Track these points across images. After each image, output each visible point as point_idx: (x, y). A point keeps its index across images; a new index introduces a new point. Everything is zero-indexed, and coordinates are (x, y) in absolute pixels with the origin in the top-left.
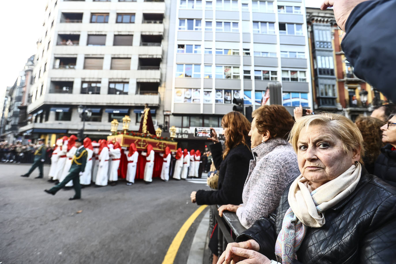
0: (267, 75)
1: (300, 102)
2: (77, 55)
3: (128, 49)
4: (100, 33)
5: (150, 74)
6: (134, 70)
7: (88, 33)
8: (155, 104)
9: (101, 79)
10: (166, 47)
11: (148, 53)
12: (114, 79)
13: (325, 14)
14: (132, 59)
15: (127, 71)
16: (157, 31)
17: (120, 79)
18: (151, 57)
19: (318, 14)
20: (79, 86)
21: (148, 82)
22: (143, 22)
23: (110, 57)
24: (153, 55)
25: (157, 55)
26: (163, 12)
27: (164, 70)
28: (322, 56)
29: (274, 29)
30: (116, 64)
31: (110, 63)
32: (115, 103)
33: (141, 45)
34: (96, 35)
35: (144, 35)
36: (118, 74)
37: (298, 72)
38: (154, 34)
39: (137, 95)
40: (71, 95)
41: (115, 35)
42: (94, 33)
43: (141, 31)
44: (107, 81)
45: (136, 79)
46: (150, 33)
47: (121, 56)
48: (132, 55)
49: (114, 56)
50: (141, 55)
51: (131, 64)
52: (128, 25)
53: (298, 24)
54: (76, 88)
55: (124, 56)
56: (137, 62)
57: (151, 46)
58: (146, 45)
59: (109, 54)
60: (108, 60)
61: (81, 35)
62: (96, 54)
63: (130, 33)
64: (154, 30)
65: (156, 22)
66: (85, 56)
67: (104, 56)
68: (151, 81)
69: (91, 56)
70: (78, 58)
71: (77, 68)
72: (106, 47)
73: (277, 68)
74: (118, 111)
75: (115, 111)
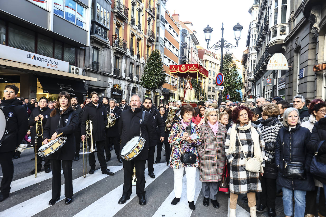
1: (76, 18)
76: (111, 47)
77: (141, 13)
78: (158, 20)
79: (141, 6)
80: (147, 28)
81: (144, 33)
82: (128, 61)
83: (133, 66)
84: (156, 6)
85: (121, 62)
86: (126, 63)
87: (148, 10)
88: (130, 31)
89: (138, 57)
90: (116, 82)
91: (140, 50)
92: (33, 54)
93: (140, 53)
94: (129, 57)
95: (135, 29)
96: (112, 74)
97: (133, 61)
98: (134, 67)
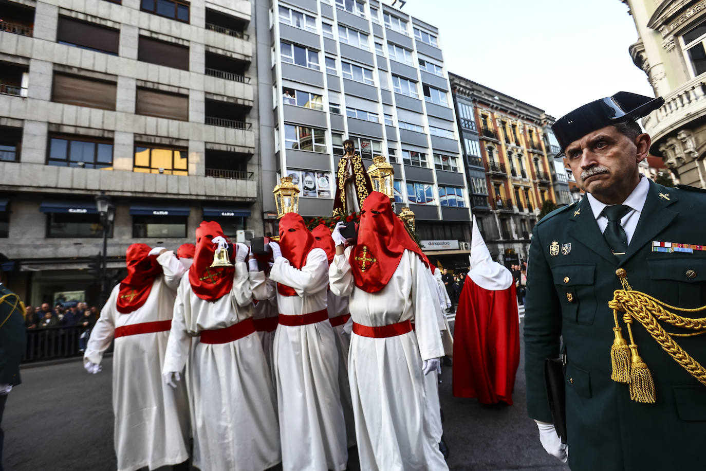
0: (416, 158)
1: (457, 200)
2: (28, 59)
3: (180, 75)
4: (98, 21)
5: (234, 135)
6: (198, 123)
7: (59, 11)
8: (250, 198)
9: (113, 131)
10: (255, 87)
11: (225, 92)
12: (149, 137)
13: (466, 84)
14: (190, 97)
15: (181, 122)
16: (242, 53)
17: (163, 139)
18: (232, 101)
19: (460, 82)
20: (41, 143)
21: (230, 152)
22: (207, 27)
23: (133, 84)
24: (237, 98)
25: (246, 98)
26: (248, 18)
27: (255, 131)
28: (468, 139)
29: (416, 91)
30: (148, 103)
31: (134, 99)
32: (158, 191)
33: (207, 72)
34: (85, 22)
35: (212, 53)
36: (159, 127)
37: (450, 158)
38: (235, 56)
39: (208, 177)
40: (16, 166)
41: (141, 37)
42: (81, 17)
43: (206, 43)
44: (130, 140)
45: (204, 144)
46: (225, 52)
47: (162, 88)
48: (190, 91)
49: (143, 84)
50: (210, 93)
51: (190, 108)
52: (174, 23)
53: (442, 90)
54: (32, 148)
55: (171, 87)
56: (202, 107)
57: (231, 79)
58: (219, 75)
59: (131, 75)
60: (127, 89)
61: (37, 11)
62: (91, 68)
63: (181, 42)
64: (234, 49)
65: (235, 33)
66: (54, 67)
67: (117, 79)
68: (238, 150)
69: (75, 71)
70: (32, 68)
71: (31, 95)
72: (121, 58)
73: (427, 149)
74: (164, 211)
75: (157, 211)
76: (494, 211)
77: (523, 158)
78: (549, 154)
79: (519, 151)
80: (535, 170)
81: (531, 180)
82: (518, 220)
83: (526, 223)
84: (541, 138)
85: (510, 223)
86: (515, 222)
87: (531, 150)
88: (513, 185)
89: (531, 210)
90: (507, 246)
91: (531, 201)
92: (432, 242)
93: (532, 204)
94: (518, 214)
95: (518, 179)
96: (501, 239)
97: (524, 217)
98: (528, 223)
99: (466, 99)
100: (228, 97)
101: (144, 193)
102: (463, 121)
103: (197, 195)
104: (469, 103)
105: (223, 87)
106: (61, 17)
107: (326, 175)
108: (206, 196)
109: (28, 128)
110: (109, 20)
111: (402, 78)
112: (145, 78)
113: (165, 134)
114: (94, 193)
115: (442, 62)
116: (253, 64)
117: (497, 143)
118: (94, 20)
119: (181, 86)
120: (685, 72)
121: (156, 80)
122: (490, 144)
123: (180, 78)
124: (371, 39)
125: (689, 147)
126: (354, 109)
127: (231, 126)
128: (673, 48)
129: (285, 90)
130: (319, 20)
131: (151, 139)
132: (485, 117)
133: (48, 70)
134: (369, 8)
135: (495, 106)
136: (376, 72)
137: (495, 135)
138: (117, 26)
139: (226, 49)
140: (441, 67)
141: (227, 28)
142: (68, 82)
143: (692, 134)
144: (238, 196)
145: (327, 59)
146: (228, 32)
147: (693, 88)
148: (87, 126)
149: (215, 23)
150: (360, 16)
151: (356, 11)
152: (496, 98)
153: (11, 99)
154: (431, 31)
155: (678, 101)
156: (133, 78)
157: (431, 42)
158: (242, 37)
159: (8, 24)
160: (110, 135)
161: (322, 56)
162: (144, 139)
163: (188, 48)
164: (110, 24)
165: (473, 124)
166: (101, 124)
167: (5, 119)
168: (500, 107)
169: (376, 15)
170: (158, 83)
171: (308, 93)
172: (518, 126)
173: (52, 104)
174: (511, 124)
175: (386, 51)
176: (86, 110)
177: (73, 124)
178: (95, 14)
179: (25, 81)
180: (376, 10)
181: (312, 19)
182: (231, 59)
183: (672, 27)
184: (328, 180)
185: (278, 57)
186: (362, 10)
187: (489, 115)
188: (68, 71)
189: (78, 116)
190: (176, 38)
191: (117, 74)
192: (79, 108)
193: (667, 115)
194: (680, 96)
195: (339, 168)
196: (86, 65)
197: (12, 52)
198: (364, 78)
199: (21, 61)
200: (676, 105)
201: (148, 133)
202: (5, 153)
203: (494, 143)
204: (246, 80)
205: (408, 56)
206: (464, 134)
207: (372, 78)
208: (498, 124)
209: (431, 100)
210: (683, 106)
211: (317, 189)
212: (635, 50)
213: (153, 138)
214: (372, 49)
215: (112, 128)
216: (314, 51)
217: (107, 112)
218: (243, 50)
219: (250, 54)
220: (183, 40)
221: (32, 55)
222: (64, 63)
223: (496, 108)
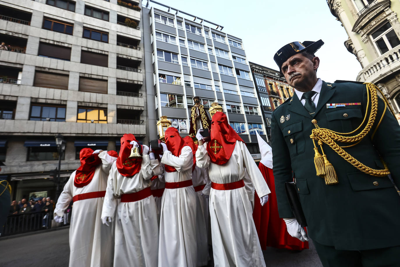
0: (234, 109)
2: (22, 65)
3: (103, 70)
4: (60, 44)
5: (132, 100)
6: (112, 94)
7: (40, 40)
8: (142, 135)
9: (66, 101)
10: (144, 74)
11: (127, 77)
12: (86, 103)
13: (259, 67)
14: (108, 81)
15: (103, 95)
16: (136, 57)
17: (94, 104)
18: (131, 82)
19: (256, 67)
20: (27, 108)
21: (131, 109)
22: (118, 44)
23: (78, 76)
24: (134, 81)
25: (139, 80)
26: (140, 39)
27: (144, 98)
28: (263, 97)
29: (232, 72)
30: (86, 85)
31: (78, 83)
32: (90, 133)
33: (118, 68)
34: (53, 45)
35: (120, 57)
36: (91, 97)
37: (253, 108)
38: (133, 58)
39: (118, 124)
40: (12, 121)
41: (82, 51)
42: (51, 42)
43: (117, 53)
44: (75, 105)
45: (116, 106)
46: (127, 56)
47: (93, 77)
48: (109, 78)
49: (83, 75)
50: (119, 78)
51: (108, 87)
52: (100, 43)
53: (246, 72)
54: (21, 112)
55: (98, 76)
56: (115, 86)
57: (130, 71)
58: (124, 69)
59: (77, 71)
60: (74, 78)
61: (29, 40)
62: (55, 68)
63: (104, 53)
64: (132, 55)
65: (133, 47)
66: (35, 68)
67: (69, 73)
68: (135, 108)
69: (47, 70)
70: (24, 69)
71: (23, 84)
72: (71, 62)
73: (240, 104)
74: (94, 144)
75: (90, 144)
99: (260, 76)
100: (129, 80)
101: (82, 134)
102: (259, 87)
103: (112, 134)
104: (262, 78)
105: (126, 75)
106: (41, 43)
107: (184, 120)
108: (117, 134)
109: (20, 101)
110: (66, 43)
111: (224, 66)
112: (84, 72)
113: (95, 102)
114: (54, 135)
115: (245, 56)
116: (143, 62)
117: (279, 99)
118: (58, 44)
119: (104, 75)
120: (375, 53)
121: (90, 73)
122: (275, 99)
123: (103, 71)
124: (206, 47)
125: (384, 92)
126: (198, 84)
127: (131, 95)
128: (367, 41)
129: (160, 75)
130: (177, 38)
131: (87, 104)
132: (271, 84)
133: (33, 70)
134: (204, 31)
135: (276, 78)
136: (209, 64)
137: (277, 94)
138: (70, 46)
139: (128, 55)
140: (245, 59)
141: (128, 44)
142: (43, 76)
143: (385, 85)
144: (135, 134)
145: (183, 58)
146: (129, 46)
147: (381, 61)
148: (52, 98)
149: (122, 42)
150: (199, 35)
151: (197, 32)
152: (276, 74)
153: (12, 85)
154: (238, 41)
155: (374, 68)
156: (78, 72)
157: (238, 47)
158: (136, 49)
159: (13, 48)
160: (65, 103)
161: (179, 56)
162: (83, 104)
163: (107, 56)
164: (66, 45)
165: (265, 89)
166: (60, 97)
167: (8, 97)
168: (279, 79)
169: (208, 34)
170: (91, 74)
171: (173, 76)
172: (290, 89)
173: (34, 87)
174: (286, 88)
175: (214, 52)
176: (52, 90)
177: (45, 98)
178: (58, 41)
179: (20, 76)
180: (208, 32)
181: (174, 38)
182: (131, 60)
183: (365, 31)
184: (185, 123)
185: (156, 58)
186: (200, 32)
187: (273, 83)
188: (43, 70)
189: (48, 93)
190: (101, 51)
191: (69, 70)
192: (48, 89)
193: (369, 76)
194: (375, 66)
195: (192, 112)
196: (52, 66)
197: (14, 61)
198: (203, 67)
199: (18, 66)
200: (373, 71)
201: (85, 101)
202: (7, 114)
203: (277, 98)
204: (139, 71)
205: (227, 55)
206: (260, 94)
207: (208, 67)
208: (279, 88)
209: (241, 77)
210: (377, 70)
211: (180, 128)
212: (347, 44)
213: (88, 104)
214: (207, 52)
215: (65, 99)
216: (175, 54)
217: (63, 91)
218: (137, 55)
219: (141, 57)
220: (105, 51)
221: (24, 62)
222: (41, 66)
223: (277, 80)
